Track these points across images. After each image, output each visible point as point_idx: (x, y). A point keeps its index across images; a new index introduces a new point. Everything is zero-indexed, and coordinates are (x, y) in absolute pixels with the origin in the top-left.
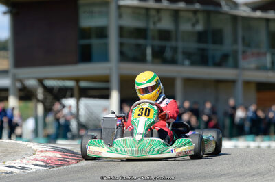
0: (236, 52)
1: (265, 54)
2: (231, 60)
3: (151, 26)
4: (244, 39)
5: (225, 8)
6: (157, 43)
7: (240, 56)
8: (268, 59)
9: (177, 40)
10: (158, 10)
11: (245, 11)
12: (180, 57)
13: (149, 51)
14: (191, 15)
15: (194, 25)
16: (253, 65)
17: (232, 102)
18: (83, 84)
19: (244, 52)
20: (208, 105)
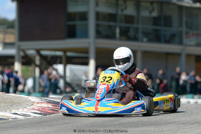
0: (181, 32)
2: (177, 39)
3: (120, 12)
4: (187, 23)
6: (124, 25)
7: (184, 36)
9: (138, 23)
10: (125, 1)
11: (188, 3)
12: (140, 35)
13: (118, 31)
14: (148, 5)
15: (150, 12)
16: (193, 43)
17: (178, 70)
18: (69, 54)
19: (187, 33)
20: (161, 72)
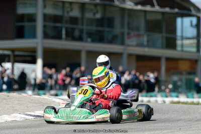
0: (123, 34)
1: (143, 35)
2: (119, 39)
3: (66, 14)
4: (128, 24)
5: (117, 3)
6: (68, 26)
7: (126, 37)
8: (145, 39)
9: (83, 24)
10: (71, 3)
11: (130, 5)
12: (85, 36)
13: (64, 32)
14: (92, 7)
15: (94, 14)
16: (134, 43)
17: (121, 68)
18: (17, 53)
19: (128, 34)
